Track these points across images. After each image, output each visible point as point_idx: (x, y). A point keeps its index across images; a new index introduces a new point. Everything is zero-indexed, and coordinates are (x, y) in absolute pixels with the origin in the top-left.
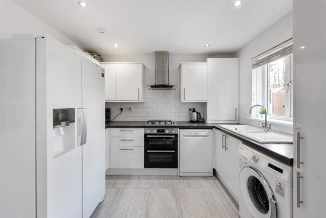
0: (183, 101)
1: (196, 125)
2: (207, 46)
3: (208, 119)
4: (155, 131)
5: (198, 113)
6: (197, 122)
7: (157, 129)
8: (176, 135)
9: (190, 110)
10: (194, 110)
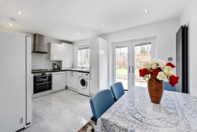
0: (52, 60)
1: (56, 70)
2: (63, 38)
3: (63, 67)
4: (40, 74)
5: (57, 65)
6: (57, 69)
7: (41, 73)
8: (51, 75)
9: (53, 64)
10: (55, 64)
